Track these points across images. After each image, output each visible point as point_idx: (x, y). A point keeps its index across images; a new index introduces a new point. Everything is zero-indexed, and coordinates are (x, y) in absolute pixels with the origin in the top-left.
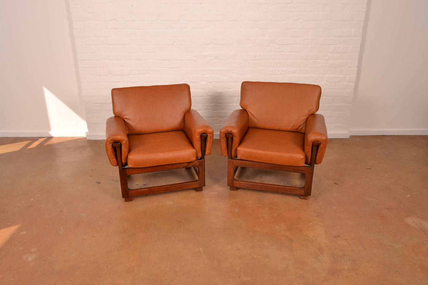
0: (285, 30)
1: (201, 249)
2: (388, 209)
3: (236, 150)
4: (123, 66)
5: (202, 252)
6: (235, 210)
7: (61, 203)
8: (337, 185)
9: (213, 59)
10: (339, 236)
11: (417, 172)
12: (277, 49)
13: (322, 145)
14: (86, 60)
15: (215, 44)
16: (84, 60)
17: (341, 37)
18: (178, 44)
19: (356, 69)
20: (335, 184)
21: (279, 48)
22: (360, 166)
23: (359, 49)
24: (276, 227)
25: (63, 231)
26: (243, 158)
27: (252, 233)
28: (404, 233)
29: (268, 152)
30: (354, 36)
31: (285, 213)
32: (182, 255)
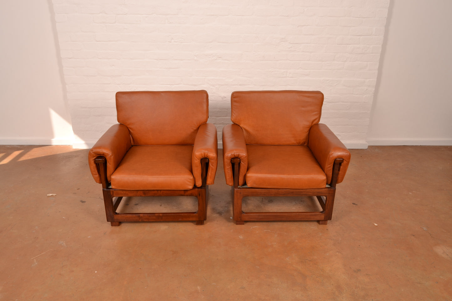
0: (298, 27)
1: (199, 288)
2: (414, 236)
3: (245, 176)
4: (113, 65)
5: (200, 291)
6: (240, 237)
7: (36, 227)
8: (356, 206)
9: (216, 59)
10: (359, 270)
11: (445, 189)
12: (289, 48)
13: (345, 162)
14: (71, 58)
15: (218, 42)
16: (68, 58)
17: (361, 35)
18: (177, 42)
19: (377, 72)
20: (353, 204)
21: (291, 48)
22: (380, 182)
23: (381, 50)
24: (287, 258)
25: (36, 264)
26: (255, 186)
27: (259, 267)
28: (435, 267)
29: (285, 176)
30: (376, 35)
31: (297, 241)
32: (176, 296)
